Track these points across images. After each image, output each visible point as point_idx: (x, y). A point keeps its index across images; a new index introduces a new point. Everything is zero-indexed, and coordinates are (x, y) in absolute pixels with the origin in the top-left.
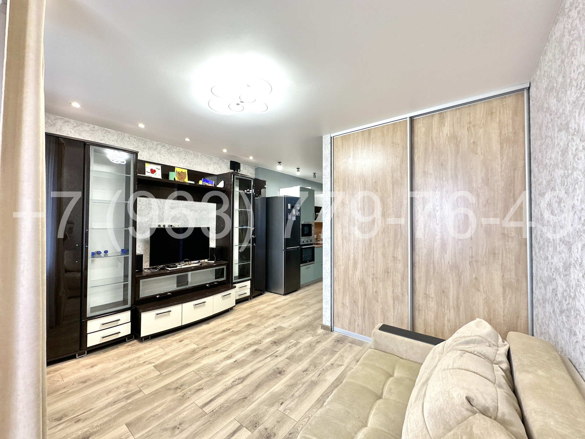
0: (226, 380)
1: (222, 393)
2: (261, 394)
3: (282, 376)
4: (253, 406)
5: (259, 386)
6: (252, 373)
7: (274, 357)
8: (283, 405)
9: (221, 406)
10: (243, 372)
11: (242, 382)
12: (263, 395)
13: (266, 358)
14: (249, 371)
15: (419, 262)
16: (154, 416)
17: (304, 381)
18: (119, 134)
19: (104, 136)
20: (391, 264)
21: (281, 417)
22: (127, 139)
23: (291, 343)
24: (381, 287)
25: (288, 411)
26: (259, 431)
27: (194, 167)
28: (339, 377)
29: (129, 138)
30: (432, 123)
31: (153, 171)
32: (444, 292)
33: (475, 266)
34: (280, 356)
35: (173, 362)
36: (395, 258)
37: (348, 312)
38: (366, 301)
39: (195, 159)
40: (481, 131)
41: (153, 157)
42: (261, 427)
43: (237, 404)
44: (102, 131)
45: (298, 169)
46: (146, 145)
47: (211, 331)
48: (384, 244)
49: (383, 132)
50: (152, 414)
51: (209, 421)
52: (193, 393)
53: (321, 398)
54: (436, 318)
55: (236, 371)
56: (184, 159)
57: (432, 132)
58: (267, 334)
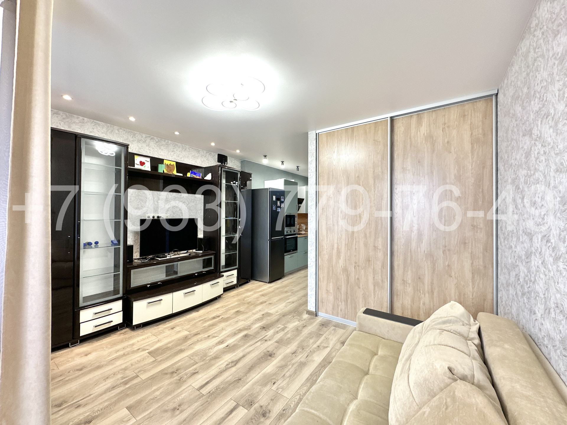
0: (220, 363)
1: (217, 375)
2: (254, 375)
3: (273, 359)
4: (247, 386)
5: (251, 368)
6: (244, 356)
7: (263, 341)
8: (276, 385)
9: (217, 388)
10: (235, 355)
11: (235, 365)
12: (256, 376)
13: (257, 342)
14: (241, 355)
15: (398, 251)
16: (153, 399)
17: (293, 362)
18: (108, 127)
19: (93, 129)
20: (372, 253)
21: (274, 396)
22: (117, 132)
23: (278, 328)
24: (363, 275)
25: (281, 390)
26: (255, 409)
27: (183, 159)
28: (325, 358)
29: (118, 130)
30: (410, 123)
31: (142, 164)
32: (419, 279)
33: (448, 255)
34: (270, 340)
35: (167, 348)
36: (375, 248)
37: (331, 298)
38: (349, 287)
39: (183, 152)
40: (454, 132)
41: (142, 150)
42: (256, 405)
43: (232, 385)
44: (91, 123)
45: (282, 162)
46: (135, 138)
47: (202, 318)
48: (366, 235)
49: (366, 130)
50: (151, 397)
51: (207, 401)
52: (189, 376)
53: (310, 377)
54: (413, 301)
55: (229, 355)
56: (173, 151)
57: (410, 131)
58: (256, 320)
